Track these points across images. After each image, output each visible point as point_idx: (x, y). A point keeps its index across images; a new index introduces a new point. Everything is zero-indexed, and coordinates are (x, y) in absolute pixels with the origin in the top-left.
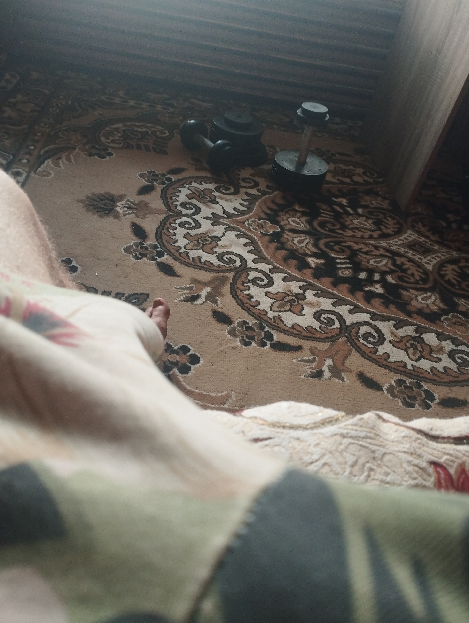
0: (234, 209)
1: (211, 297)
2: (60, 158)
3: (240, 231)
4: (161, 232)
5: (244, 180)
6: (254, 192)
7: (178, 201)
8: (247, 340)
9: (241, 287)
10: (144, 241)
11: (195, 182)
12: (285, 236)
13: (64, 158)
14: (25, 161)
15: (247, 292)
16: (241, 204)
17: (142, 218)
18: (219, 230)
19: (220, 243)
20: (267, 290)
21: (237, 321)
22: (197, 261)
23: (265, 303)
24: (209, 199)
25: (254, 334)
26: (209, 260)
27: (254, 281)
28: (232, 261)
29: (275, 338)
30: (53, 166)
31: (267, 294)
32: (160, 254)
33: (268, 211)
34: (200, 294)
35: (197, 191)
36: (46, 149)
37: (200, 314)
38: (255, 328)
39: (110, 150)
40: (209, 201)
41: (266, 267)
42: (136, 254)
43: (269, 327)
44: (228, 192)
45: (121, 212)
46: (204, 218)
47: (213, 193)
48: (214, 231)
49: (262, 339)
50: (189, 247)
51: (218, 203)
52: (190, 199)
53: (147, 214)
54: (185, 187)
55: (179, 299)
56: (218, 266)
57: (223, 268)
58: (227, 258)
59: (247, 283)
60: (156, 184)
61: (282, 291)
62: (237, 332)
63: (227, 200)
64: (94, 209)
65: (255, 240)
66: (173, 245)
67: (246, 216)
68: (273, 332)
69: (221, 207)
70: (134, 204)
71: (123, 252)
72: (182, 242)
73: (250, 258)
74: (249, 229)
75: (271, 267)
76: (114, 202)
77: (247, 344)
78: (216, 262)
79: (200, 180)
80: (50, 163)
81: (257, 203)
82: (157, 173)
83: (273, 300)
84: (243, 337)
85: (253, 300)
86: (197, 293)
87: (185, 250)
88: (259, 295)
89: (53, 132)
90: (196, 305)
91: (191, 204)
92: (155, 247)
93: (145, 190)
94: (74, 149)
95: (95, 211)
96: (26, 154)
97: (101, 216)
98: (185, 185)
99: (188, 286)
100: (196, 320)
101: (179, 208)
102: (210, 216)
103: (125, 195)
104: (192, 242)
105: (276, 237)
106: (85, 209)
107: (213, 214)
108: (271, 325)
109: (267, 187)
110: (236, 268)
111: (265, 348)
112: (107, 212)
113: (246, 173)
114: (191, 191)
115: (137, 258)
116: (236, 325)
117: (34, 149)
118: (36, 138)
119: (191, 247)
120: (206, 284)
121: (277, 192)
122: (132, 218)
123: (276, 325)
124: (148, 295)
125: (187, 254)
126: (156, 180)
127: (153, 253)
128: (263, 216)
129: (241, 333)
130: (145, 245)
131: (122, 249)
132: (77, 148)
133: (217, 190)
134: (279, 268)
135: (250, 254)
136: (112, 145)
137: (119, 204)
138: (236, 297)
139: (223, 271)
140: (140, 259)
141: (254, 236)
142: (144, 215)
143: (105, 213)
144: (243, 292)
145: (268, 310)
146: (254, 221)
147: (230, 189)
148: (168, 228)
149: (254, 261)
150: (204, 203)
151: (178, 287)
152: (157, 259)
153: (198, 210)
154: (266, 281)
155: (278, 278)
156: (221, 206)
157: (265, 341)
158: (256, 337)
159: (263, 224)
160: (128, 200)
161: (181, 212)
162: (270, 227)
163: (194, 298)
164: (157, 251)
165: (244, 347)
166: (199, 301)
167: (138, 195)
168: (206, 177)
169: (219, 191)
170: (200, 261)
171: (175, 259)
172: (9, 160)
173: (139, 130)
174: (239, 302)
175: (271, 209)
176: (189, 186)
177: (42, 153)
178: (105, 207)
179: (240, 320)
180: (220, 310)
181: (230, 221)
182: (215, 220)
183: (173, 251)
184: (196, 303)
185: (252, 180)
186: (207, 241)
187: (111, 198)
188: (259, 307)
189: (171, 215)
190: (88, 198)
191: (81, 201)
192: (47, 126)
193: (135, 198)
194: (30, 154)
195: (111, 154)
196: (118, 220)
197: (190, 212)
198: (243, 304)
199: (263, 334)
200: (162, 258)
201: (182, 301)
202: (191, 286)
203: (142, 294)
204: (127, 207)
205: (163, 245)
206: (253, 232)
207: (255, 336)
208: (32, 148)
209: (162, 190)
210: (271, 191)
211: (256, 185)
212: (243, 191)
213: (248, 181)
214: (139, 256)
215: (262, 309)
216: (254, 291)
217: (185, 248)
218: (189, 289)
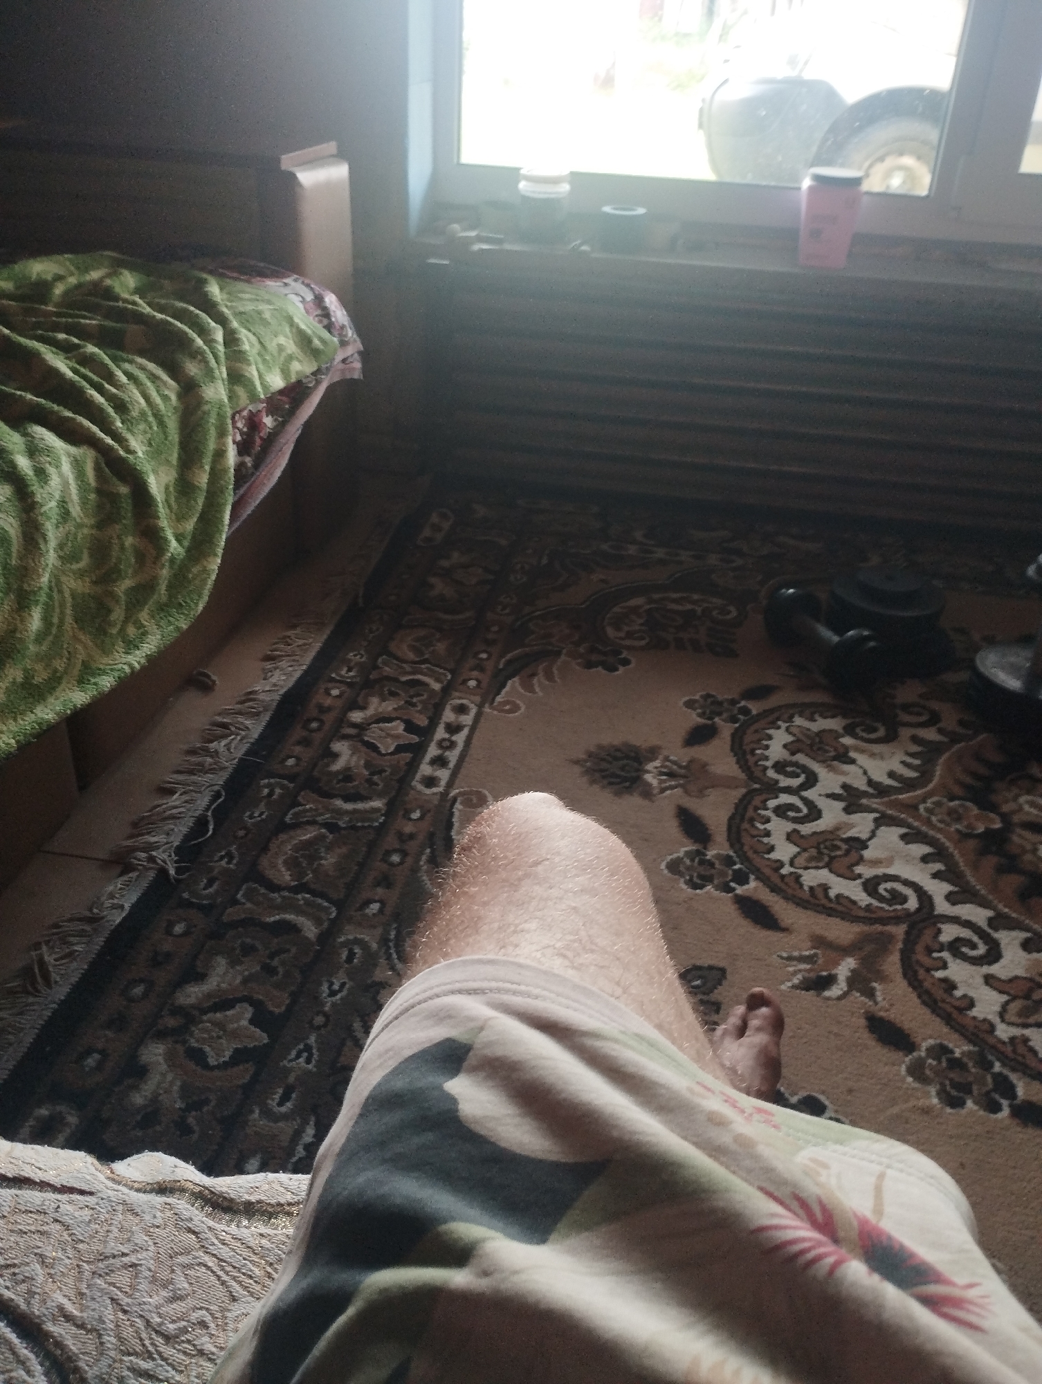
0: (891, 775)
1: (859, 982)
2: (533, 675)
3: (909, 826)
4: (738, 828)
5: (906, 708)
6: (930, 734)
7: (767, 758)
8: (954, 1093)
9: (926, 961)
10: (705, 848)
11: (801, 716)
12: (1015, 838)
13: (541, 674)
14: (472, 683)
15: (939, 974)
16: (903, 762)
17: (697, 797)
18: (861, 824)
19: (867, 854)
20: (986, 969)
21: (924, 1045)
22: (820, 894)
23: (988, 1004)
24: (832, 754)
25: (971, 1079)
26: (847, 893)
27: (955, 947)
28: (899, 898)
29: (1020, 1092)
30: (523, 691)
31: (989, 980)
32: (742, 879)
33: (968, 780)
34: (834, 972)
35: (808, 737)
36: (509, 656)
37: (839, 1022)
38: (971, 1064)
39: (624, 654)
40: (834, 758)
41: (978, 915)
42: (691, 877)
43: (1004, 1065)
44: (873, 736)
45: (655, 782)
46: (828, 796)
47: (841, 740)
48: (852, 826)
49: (988, 1093)
50: (800, 861)
51: (853, 762)
52: (793, 754)
53: (707, 788)
54: (779, 728)
55: (789, 984)
56: (868, 908)
57: (880, 914)
58: (886, 890)
59: (939, 952)
60: (720, 721)
61: (1025, 975)
62: (928, 1072)
63: (873, 755)
64: (604, 777)
65: (947, 849)
66: (766, 856)
67: (919, 792)
68: (1013, 1077)
69: (861, 771)
70: (680, 767)
71: (666, 872)
72: (784, 852)
73: (938, 890)
74: (928, 822)
75: (990, 913)
76: (640, 763)
77: (956, 1103)
78: (863, 899)
79: (810, 711)
80: (517, 684)
81: (941, 761)
82: (720, 698)
83: (1005, 998)
84: (942, 1084)
85: (958, 993)
86: (826, 970)
87: (792, 870)
88: (971, 981)
89: (519, 623)
90: (828, 999)
91: (796, 764)
92: (729, 861)
93: (699, 736)
94: (558, 654)
95: (605, 782)
96: (472, 669)
97: (618, 794)
98: (780, 723)
99: (807, 953)
100: (832, 1037)
101: (771, 773)
102: (839, 791)
103: (660, 748)
104: (805, 850)
105: (994, 842)
106: (585, 779)
107: (845, 786)
108: (1007, 1057)
109: (961, 723)
110: (908, 914)
111: (1000, 1115)
112: (627, 784)
113: (908, 692)
114: (794, 735)
115: (695, 886)
116: (923, 1054)
117: (487, 659)
118: (490, 636)
119: (804, 864)
120: (845, 951)
121: (985, 735)
122: (675, 796)
123: (1020, 1058)
124: (723, 971)
125: (797, 878)
126: (719, 714)
127: (725, 875)
128: (957, 790)
129: (937, 1073)
130: (708, 857)
131: (663, 866)
132: (564, 651)
133: (849, 730)
134: (1007, 917)
135: (936, 881)
136: (628, 642)
137: (650, 766)
138: (916, 984)
139: (883, 921)
140: (701, 887)
141: (943, 840)
142: (701, 791)
143: (625, 787)
144: (933, 972)
145: (996, 1020)
146: (939, 804)
147: (875, 730)
148: (752, 820)
149: (951, 898)
150: (823, 762)
151: (785, 955)
152: (734, 889)
153: (812, 779)
154: (982, 949)
155: (1009, 940)
156: (861, 767)
157: (997, 1097)
158: (975, 1088)
159: (961, 810)
160: (667, 759)
161: (777, 782)
162: (978, 818)
163: (821, 983)
164: (735, 871)
165: (949, 1110)
166: (835, 991)
167: (685, 747)
168: (823, 704)
169: (855, 736)
170: (827, 896)
171: (774, 889)
172: (445, 683)
173: (680, 608)
174: (925, 997)
175: (975, 775)
176: (788, 724)
177: (501, 666)
178: (622, 773)
179: (931, 1042)
180: (882, 1014)
181: (882, 804)
182: (851, 800)
183: (767, 871)
184: (827, 993)
185: (924, 707)
186: (838, 848)
187: (633, 754)
188: (974, 1012)
189: (756, 790)
190: (590, 755)
191: (577, 762)
192: (507, 611)
193: (681, 755)
194: (480, 668)
195: (626, 662)
196: (651, 800)
197: (795, 782)
198: (935, 1002)
199: (989, 1079)
200: (746, 887)
201: (794, 987)
202: (812, 952)
203: (711, 968)
204: (665, 774)
205: (745, 859)
206: (940, 830)
207: (970, 1084)
208: (484, 656)
209: (733, 736)
210: (970, 732)
211: (934, 720)
212: (905, 733)
213: (916, 709)
214: (699, 882)
215: (981, 1016)
216: (956, 970)
217: (792, 864)
218: (809, 959)
